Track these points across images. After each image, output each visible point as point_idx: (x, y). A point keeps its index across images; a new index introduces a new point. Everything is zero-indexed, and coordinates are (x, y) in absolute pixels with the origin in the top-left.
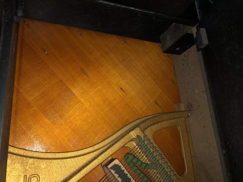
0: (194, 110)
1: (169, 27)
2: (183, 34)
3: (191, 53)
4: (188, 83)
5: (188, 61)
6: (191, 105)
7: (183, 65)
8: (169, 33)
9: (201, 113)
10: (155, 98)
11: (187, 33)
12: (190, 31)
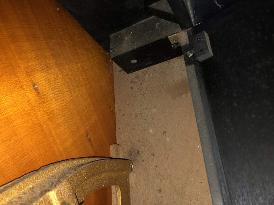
0: (143, 161)
1: (133, 24)
2: (158, 38)
3: (149, 75)
4: (136, 117)
5: (141, 84)
6: (138, 152)
7: (132, 88)
8: (131, 32)
9: (156, 166)
10: (87, 128)
11: (167, 37)
12: (173, 35)
